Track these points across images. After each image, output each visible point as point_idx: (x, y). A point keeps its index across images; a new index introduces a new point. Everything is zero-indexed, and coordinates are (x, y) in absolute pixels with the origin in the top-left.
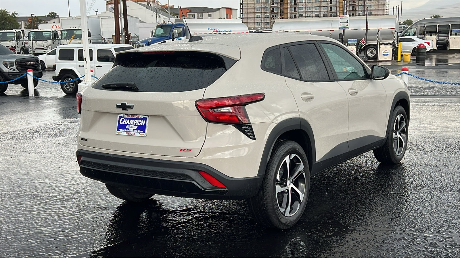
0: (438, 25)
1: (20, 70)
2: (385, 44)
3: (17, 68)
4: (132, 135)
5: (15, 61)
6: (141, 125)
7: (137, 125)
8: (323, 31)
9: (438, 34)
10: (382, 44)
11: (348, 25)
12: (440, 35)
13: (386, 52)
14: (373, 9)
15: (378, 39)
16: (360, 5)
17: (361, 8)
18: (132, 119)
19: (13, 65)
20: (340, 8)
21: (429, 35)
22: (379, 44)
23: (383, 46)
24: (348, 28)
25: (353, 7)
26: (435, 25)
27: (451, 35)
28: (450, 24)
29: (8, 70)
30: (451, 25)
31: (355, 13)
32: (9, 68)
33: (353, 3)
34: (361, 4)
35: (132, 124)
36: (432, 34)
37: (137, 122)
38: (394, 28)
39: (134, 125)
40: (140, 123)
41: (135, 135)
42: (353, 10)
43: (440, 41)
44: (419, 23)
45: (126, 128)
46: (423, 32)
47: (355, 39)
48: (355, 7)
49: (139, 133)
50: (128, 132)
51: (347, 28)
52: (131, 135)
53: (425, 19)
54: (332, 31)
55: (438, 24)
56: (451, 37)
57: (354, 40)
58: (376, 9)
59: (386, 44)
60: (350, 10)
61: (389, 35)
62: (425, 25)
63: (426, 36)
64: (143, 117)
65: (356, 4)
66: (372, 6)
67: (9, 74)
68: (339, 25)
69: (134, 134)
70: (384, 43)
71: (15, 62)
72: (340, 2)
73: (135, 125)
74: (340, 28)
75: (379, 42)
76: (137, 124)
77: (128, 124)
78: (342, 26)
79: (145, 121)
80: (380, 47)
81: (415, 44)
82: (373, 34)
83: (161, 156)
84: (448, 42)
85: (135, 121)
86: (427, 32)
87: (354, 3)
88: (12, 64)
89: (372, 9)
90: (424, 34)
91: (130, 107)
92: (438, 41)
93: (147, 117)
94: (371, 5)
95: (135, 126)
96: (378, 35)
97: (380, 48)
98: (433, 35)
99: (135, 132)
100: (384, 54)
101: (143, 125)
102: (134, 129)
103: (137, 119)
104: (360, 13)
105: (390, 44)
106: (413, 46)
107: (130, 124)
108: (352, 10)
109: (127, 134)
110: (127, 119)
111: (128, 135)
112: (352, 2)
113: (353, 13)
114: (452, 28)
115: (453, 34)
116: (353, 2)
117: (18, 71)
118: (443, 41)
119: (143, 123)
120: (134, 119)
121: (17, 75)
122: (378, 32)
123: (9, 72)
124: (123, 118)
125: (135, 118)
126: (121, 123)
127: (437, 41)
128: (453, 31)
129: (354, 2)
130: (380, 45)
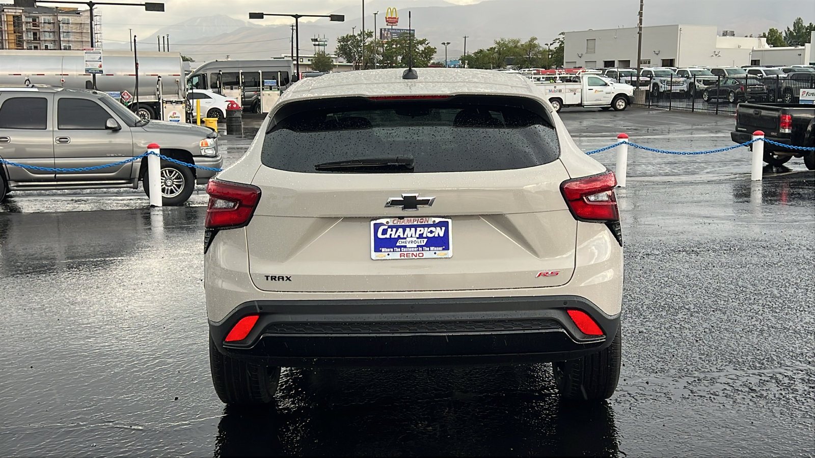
0: (242, 73)
2: (171, 102)
4: (418, 257)
6: (436, 235)
7: (425, 238)
8: (47, 75)
9: (242, 88)
10: (166, 101)
11: (101, 66)
12: (245, 88)
13: (175, 116)
14: (73, 40)
15: (159, 92)
16: (48, 32)
17: (50, 36)
18: (410, 227)
20: (8, 33)
21: (227, 88)
22: (161, 101)
23: (168, 106)
24: (102, 71)
25: (35, 34)
26: (236, 71)
27: (263, 89)
28: (260, 71)
30: (262, 72)
31: (38, 45)
33: (33, 26)
34: (49, 30)
35: (411, 237)
36: (234, 87)
37: (425, 232)
38: (179, 75)
39: (417, 238)
40: (431, 232)
41: (423, 257)
42: (35, 39)
43: (246, 99)
44: (208, 68)
45: (398, 244)
46: (218, 83)
47: (116, 92)
48: (38, 33)
49: (434, 252)
50: (405, 253)
51: (100, 71)
52: (414, 257)
53: (217, 61)
54: (64, 76)
55: (241, 71)
56: (263, 92)
57: (115, 94)
58: (79, 40)
59: (175, 102)
60: (29, 38)
61: (172, 86)
62: (220, 71)
63: (224, 90)
64: (437, 220)
65: (39, 29)
66: (70, 34)
68: (85, 65)
69: (421, 255)
70: (171, 100)
72: (9, 23)
73: (421, 236)
74: (87, 70)
75: (161, 98)
76: (424, 236)
77: (402, 236)
78: (90, 67)
79: (443, 228)
80: (164, 106)
81: (210, 104)
82: (147, 84)
83: (493, 290)
84: (259, 101)
85: (418, 229)
86: (226, 84)
87: (36, 27)
89: (70, 39)
90: (220, 87)
91: (426, 202)
92: (243, 100)
93: (450, 221)
94: (68, 32)
95: (419, 240)
96: (159, 86)
97: (164, 109)
98: (236, 88)
99: (423, 250)
100: (171, 119)
101: (442, 235)
102: (418, 246)
103: (424, 226)
104: (49, 45)
105: (182, 101)
106: (208, 106)
107: (405, 236)
108: (32, 39)
109: (402, 257)
110: (397, 227)
111: (406, 258)
112: (31, 24)
113: (36, 45)
114: (264, 77)
115: (266, 88)
116: (33, 24)
118: (251, 99)
119: (439, 232)
120: (416, 227)
122: (159, 80)
124: (386, 227)
125: (419, 223)
126: (380, 235)
127: (242, 98)
128: (266, 82)
129: (36, 24)
130: (163, 103)
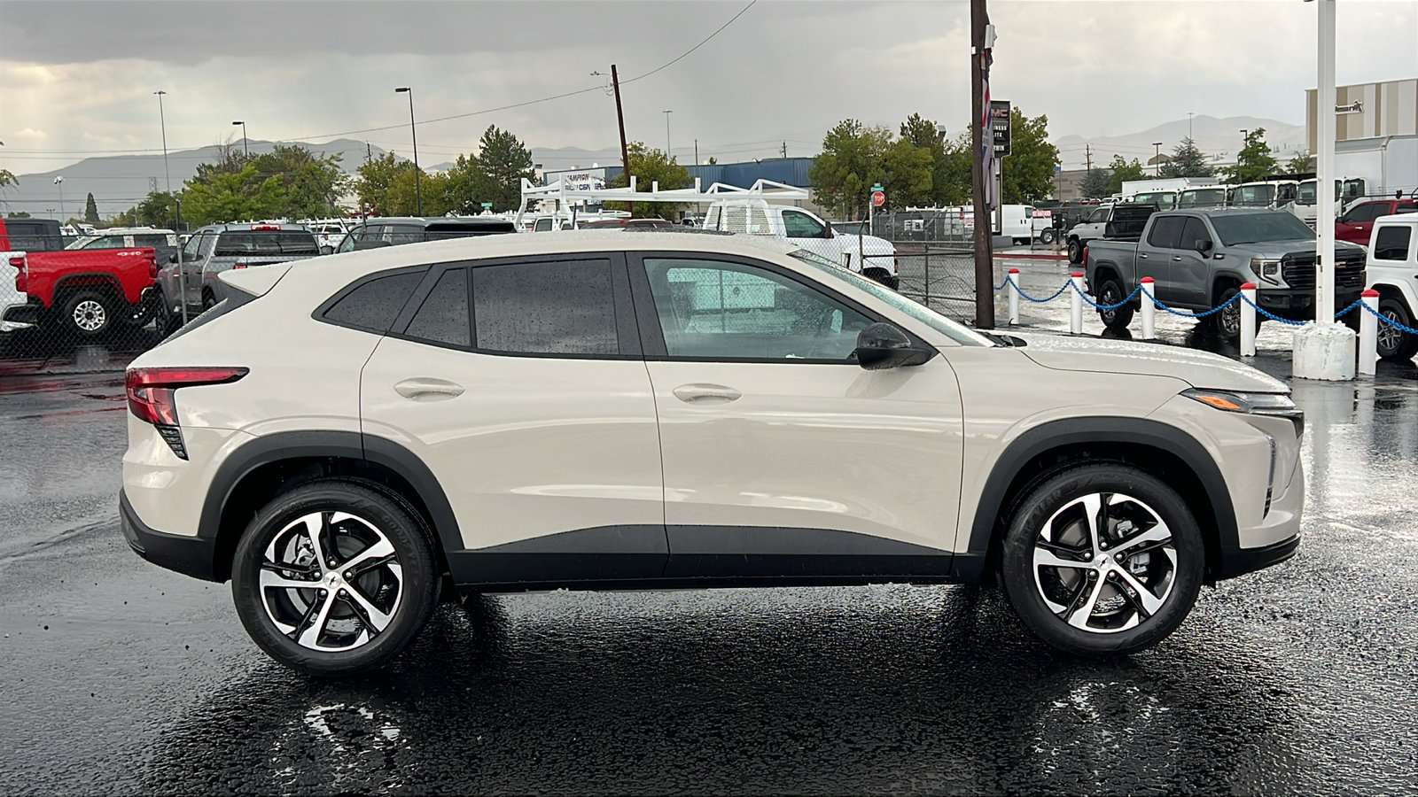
1: (1295, 282)
3: (1284, 278)
5: (1281, 258)
19: (1276, 271)
29: (1260, 284)
32: (1262, 276)
67: (1263, 292)
71: (1282, 261)
88: (1271, 268)
117: (1287, 286)
121: (1282, 296)
123: (1262, 287)
